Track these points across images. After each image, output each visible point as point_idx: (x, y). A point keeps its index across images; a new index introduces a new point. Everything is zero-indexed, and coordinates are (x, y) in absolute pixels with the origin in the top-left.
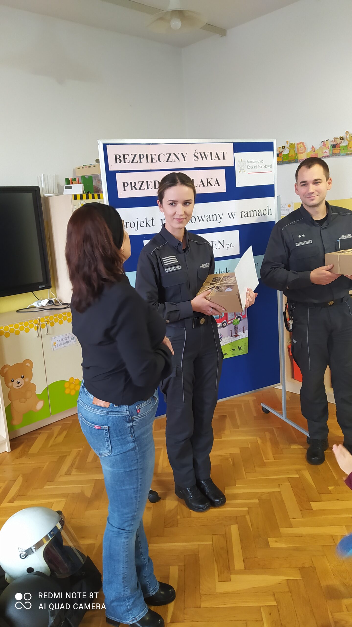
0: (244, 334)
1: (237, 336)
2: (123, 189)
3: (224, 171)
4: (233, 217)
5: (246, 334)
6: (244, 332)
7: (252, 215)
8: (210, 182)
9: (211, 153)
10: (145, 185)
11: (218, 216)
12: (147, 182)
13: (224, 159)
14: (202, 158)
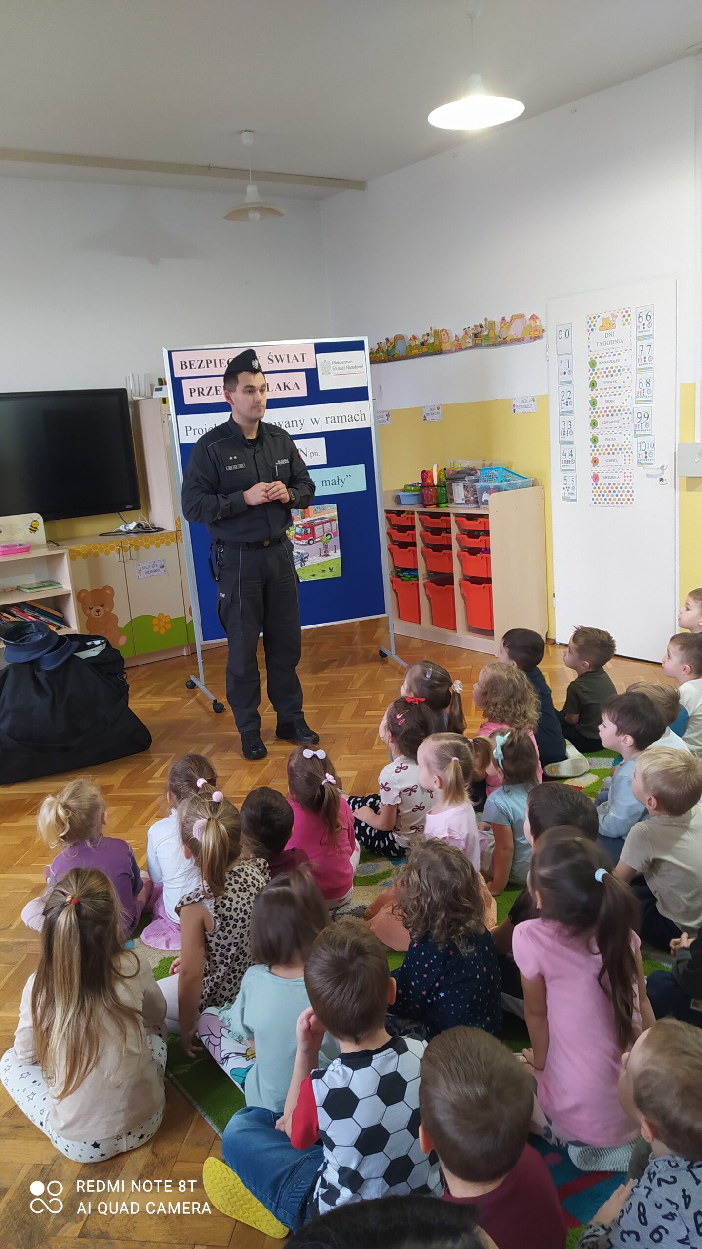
0: (335, 554)
1: (327, 555)
2: (190, 395)
3: (304, 373)
4: (317, 423)
5: (338, 554)
6: (335, 552)
7: (340, 421)
8: (289, 386)
9: (288, 355)
10: (213, 390)
11: (298, 422)
12: (216, 388)
13: (304, 361)
14: (278, 361)
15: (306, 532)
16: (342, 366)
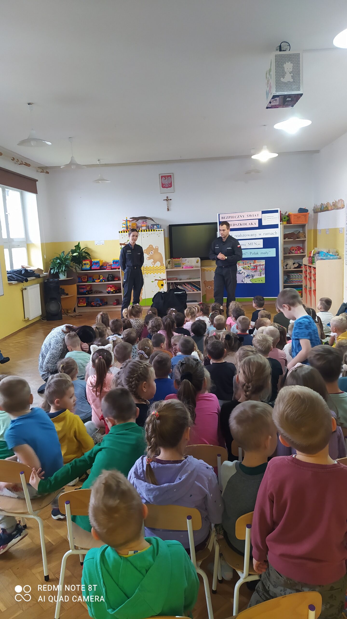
1: (261, 276)
3: (258, 220)
4: (261, 235)
5: (264, 276)
8: (253, 224)
9: (253, 215)
11: (254, 234)
13: (258, 216)
14: (250, 216)
15: (254, 268)
16: (270, 218)
